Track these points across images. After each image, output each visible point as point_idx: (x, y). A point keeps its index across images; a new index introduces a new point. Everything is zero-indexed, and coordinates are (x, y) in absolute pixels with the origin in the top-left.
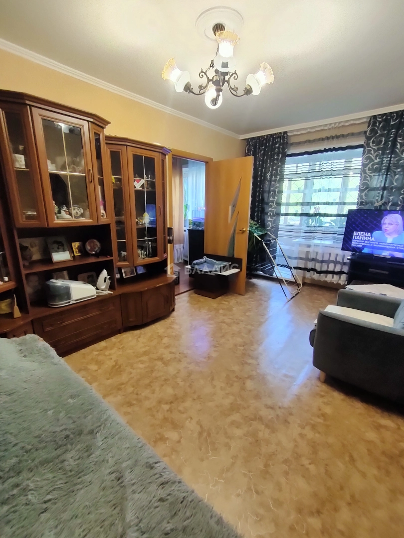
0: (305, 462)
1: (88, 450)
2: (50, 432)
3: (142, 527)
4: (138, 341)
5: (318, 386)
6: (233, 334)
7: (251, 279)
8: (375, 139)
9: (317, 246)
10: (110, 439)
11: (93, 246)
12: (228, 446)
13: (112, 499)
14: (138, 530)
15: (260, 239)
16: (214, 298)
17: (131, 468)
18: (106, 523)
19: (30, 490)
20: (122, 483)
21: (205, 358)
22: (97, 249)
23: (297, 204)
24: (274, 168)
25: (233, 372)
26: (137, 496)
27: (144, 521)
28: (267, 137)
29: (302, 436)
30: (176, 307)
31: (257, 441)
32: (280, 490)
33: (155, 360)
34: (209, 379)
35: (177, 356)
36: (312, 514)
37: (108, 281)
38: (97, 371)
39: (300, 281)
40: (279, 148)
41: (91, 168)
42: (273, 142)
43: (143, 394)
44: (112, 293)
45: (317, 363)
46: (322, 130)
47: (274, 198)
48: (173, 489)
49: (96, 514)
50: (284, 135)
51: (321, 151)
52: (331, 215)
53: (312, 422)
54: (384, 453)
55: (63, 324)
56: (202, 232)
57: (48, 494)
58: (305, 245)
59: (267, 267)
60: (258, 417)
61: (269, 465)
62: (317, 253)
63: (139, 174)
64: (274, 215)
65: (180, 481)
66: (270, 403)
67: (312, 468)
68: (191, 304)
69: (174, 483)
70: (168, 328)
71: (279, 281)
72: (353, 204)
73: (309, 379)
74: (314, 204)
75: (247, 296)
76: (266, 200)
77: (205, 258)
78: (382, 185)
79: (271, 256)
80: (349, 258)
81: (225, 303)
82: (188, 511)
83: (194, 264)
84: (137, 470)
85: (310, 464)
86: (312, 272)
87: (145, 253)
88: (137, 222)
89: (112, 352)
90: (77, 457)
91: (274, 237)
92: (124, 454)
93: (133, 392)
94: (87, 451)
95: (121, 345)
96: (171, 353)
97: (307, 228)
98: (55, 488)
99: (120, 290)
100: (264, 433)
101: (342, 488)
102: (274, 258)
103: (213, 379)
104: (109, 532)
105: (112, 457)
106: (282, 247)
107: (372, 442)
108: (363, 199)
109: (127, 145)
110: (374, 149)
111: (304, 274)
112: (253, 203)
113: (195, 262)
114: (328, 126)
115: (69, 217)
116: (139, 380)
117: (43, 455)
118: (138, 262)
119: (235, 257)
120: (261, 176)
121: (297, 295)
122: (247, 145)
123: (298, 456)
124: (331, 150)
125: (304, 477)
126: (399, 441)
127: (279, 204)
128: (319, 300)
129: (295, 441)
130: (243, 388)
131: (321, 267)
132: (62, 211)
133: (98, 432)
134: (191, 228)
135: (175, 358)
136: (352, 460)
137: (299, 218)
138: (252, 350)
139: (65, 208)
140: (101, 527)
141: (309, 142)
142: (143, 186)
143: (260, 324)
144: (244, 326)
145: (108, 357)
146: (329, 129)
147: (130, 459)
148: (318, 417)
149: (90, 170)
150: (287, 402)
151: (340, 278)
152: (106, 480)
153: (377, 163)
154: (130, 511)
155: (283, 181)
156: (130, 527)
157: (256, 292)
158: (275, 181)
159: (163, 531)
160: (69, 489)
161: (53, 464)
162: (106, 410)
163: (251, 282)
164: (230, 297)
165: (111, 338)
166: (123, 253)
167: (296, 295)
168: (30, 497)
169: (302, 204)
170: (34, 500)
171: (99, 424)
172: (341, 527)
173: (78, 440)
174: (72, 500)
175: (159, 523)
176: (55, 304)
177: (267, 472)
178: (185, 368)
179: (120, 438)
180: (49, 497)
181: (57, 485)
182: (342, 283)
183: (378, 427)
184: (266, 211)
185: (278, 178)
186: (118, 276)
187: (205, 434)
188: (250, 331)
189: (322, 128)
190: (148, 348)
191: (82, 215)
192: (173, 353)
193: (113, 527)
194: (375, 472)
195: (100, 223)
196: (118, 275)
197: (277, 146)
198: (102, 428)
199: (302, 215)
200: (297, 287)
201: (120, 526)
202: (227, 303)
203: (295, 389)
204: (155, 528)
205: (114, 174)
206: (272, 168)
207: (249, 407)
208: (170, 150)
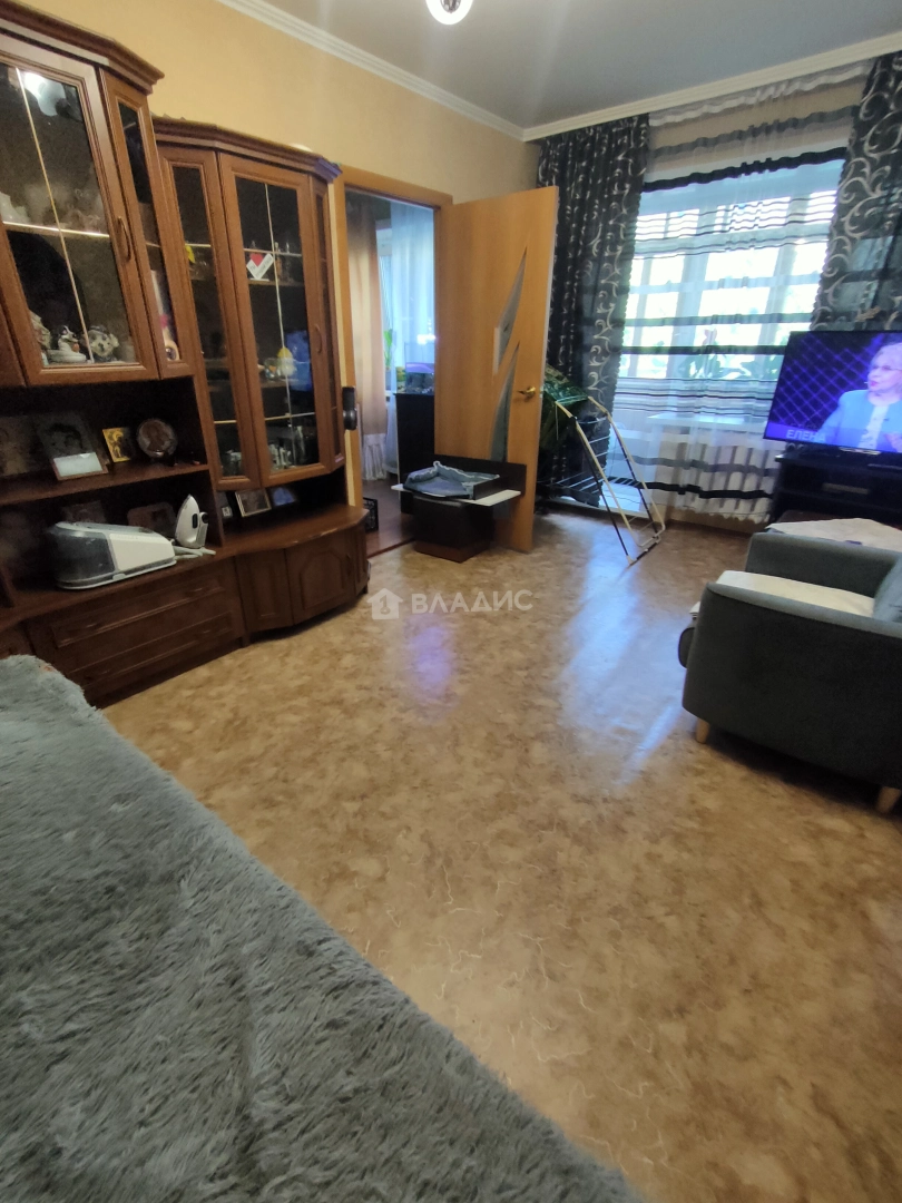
0: (656, 910)
1: (162, 917)
2: (70, 881)
3: (287, 1086)
4: (284, 664)
5: (691, 752)
6: (504, 642)
7: (545, 513)
8: (878, 129)
9: (705, 429)
10: (212, 891)
11: (160, 437)
12: (489, 884)
13: (217, 1027)
14: (278, 1093)
15: (570, 415)
16: (460, 561)
17: (263, 956)
18: (205, 1081)
19: (29, 1012)
20: (240, 990)
21: (439, 698)
22: (167, 443)
23: (663, 322)
24: (611, 222)
25: (504, 725)
26: (275, 1018)
27: (291, 1073)
28: (595, 130)
29: (651, 857)
30: (371, 583)
31: (554, 871)
32: (602, 970)
33: (325, 704)
34: (449, 743)
35: (376, 694)
36: (667, 1014)
37: (203, 525)
38: (191, 732)
39: (660, 518)
40: (624, 165)
41: (122, 217)
42: (609, 148)
43: (299, 781)
44: (212, 552)
45: (692, 701)
46: (742, 108)
47: (606, 306)
48: (358, 998)
49: (181, 1061)
50: (639, 123)
51: (732, 172)
52: (744, 350)
53: (675, 828)
54: (825, 887)
55: (101, 630)
56: (430, 399)
57: (69, 1019)
58: (678, 427)
59: (585, 484)
60: (556, 821)
61: (579, 920)
62: (704, 446)
63: (256, 236)
64: (605, 353)
65: (377, 979)
66: (583, 790)
67: (672, 922)
68: (407, 575)
69: (362, 985)
70: (352, 633)
71: (613, 518)
72: (801, 318)
73: (673, 736)
74: (704, 321)
75: (535, 555)
76: (587, 312)
77: (437, 465)
78: (881, 266)
79: (595, 457)
80: (780, 456)
81: (484, 570)
82: (395, 1048)
83: (412, 481)
84: (276, 961)
85: (667, 914)
86: (689, 494)
87: (289, 453)
88: (263, 374)
89: (225, 688)
90: (137, 935)
91: (604, 410)
92: (247, 924)
93: (276, 777)
94: (158, 921)
95: (246, 673)
96: (360, 688)
97: (683, 386)
98: (85, 1007)
99: (232, 548)
100: (569, 854)
101: (733, 961)
102: (603, 461)
103: (457, 743)
104: (210, 1100)
105: (219, 931)
106: (622, 434)
107: (801, 864)
108: (828, 305)
109: (217, 150)
110: (871, 160)
111: (671, 500)
112: (554, 321)
113: (414, 475)
114: (758, 93)
115: (80, 357)
116: (288, 750)
117: (54, 932)
118: (271, 477)
119: (510, 459)
120: (576, 245)
121: (653, 550)
122: (543, 157)
123: (640, 899)
124: (759, 167)
125: (652, 941)
126: (860, 861)
127: (619, 323)
128: (703, 561)
129: (637, 868)
130: (524, 761)
131: (712, 481)
132: (60, 341)
133: (183, 876)
134: (402, 391)
135: (371, 699)
136: (758, 904)
137: (665, 358)
138: (546, 677)
139: (68, 334)
140: (193, 1091)
141: (705, 144)
142: (270, 273)
143: (567, 617)
144: (529, 623)
145: (215, 702)
146: (761, 104)
147: (259, 935)
148: (690, 817)
149: (120, 222)
150: (620, 787)
151: (752, 509)
152: (204, 984)
153: (876, 203)
154: (259, 1053)
155: (631, 259)
156: (260, 1088)
157: (559, 546)
158: (611, 260)
159: (335, 1094)
160: (116, 1007)
161: (78, 954)
162: (203, 827)
163: (546, 522)
164: (496, 557)
165: (220, 659)
166: (233, 454)
167: (650, 549)
168: (25, 1028)
169: (676, 322)
170: (37, 1035)
171: (186, 859)
172: (727, 1037)
173: (137, 896)
174: (128, 1031)
175: (326, 1077)
176: (72, 581)
177: (575, 935)
178: (394, 720)
179: (236, 890)
180: (71, 1027)
181: (90, 999)
182: (756, 519)
183: (817, 834)
184: (586, 341)
185: (619, 253)
186: (227, 512)
187: (439, 862)
188: (541, 635)
189: (742, 100)
190: (306, 678)
191: (117, 354)
192: (366, 688)
193: (220, 1089)
194: (806, 926)
195: (166, 375)
196: (228, 509)
197: (620, 158)
198: (192, 867)
199: (673, 351)
200: (652, 532)
201: (236, 1085)
202: (489, 571)
203: (640, 759)
204: (316, 1088)
205: (191, 240)
206: (606, 223)
207: (536, 800)
208: (336, 166)
